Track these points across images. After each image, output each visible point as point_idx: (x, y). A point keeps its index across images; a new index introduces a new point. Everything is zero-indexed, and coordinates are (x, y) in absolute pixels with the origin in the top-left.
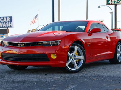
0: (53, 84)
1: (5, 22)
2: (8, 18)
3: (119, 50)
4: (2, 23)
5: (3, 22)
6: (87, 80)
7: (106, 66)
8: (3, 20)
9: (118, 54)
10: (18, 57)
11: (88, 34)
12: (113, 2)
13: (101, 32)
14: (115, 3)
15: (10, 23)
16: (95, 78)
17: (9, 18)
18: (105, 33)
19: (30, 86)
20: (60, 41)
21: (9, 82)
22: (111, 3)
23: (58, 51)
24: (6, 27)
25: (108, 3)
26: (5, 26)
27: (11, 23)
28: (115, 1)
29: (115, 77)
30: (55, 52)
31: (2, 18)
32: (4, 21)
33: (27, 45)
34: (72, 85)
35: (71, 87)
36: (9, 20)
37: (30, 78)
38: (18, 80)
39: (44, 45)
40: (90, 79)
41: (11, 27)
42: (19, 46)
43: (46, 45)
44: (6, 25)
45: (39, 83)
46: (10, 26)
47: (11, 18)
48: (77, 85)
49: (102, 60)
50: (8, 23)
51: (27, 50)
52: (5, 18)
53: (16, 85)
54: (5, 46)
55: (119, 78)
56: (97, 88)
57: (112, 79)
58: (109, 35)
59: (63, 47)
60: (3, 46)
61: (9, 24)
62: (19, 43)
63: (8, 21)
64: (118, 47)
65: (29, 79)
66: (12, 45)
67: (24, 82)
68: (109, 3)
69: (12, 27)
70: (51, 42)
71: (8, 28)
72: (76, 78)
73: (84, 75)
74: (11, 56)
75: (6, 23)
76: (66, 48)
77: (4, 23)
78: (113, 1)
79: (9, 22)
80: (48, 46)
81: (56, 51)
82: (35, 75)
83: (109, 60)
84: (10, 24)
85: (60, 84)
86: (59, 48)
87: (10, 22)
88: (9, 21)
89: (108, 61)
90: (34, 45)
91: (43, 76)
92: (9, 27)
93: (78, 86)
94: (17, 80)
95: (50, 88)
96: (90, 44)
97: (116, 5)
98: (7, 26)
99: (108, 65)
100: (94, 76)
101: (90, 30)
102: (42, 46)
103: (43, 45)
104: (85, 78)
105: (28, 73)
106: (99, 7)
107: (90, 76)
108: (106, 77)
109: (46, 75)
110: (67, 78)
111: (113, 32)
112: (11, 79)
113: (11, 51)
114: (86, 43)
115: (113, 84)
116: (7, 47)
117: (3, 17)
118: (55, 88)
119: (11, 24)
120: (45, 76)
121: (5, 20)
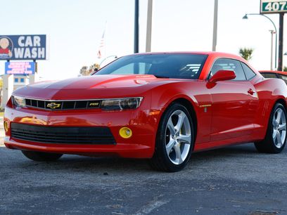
0: (118, 196)
1: (29, 46)
2: (35, 38)
3: (278, 120)
4: (23, 49)
5: (25, 48)
6: (195, 190)
7: (245, 157)
8: (24, 41)
9: (274, 131)
10: (46, 133)
11: (205, 83)
12: (276, 8)
13: (236, 79)
14: (280, 9)
15: (39, 49)
16: (214, 184)
17: (39, 39)
18: (246, 80)
19: (64, 200)
20: (141, 98)
21: (21, 189)
22: (270, 9)
23: (135, 121)
24: (31, 59)
25: (264, 9)
26: (30, 57)
27: (43, 49)
28: (280, 6)
29: (261, 184)
30: (130, 122)
31: (23, 38)
32: (26, 45)
33: (67, 107)
34: (159, 199)
35: (156, 204)
36: (37, 41)
37: (68, 182)
38: (42, 185)
39: (106, 107)
40: (202, 187)
41: (41, 59)
42: (49, 108)
43: (110, 106)
44: (31, 54)
45: (87, 194)
46: (39, 57)
47: (43, 38)
48: (170, 199)
49: (237, 143)
50: (35, 49)
51: (68, 118)
52: (29, 38)
53: (36, 196)
54: (17, 108)
55: (268, 185)
56: (213, 208)
57: (253, 188)
58: (256, 86)
59: (148, 113)
60: (15, 108)
61: (37, 51)
62: (50, 102)
63: (35, 45)
64: (277, 113)
65: (67, 184)
66: (34, 105)
67: (53, 189)
68: (266, 8)
69: (45, 59)
70: (120, 101)
71: (37, 61)
72: (172, 183)
73: (191, 177)
74: (30, 131)
75: (31, 48)
76: (155, 116)
77: (28, 50)
78: (276, 6)
79: (37, 47)
80: (115, 110)
81: (132, 121)
82: (83, 175)
83: (255, 144)
84: (40, 53)
85: (132, 196)
86: (137, 114)
87: (41, 47)
88: (39, 45)
89: (252, 145)
90: (82, 107)
91: (99, 177)
92: (37, 58)
93: (171, 202)
94: (40, 184)
95: (107, 206)
96: (210, 105)
97: (282, 15)
98: (34, 57)
99: (253, 155)
100: (214, 181)
101: (211, 74)
102: (100, 109)
103: (103, 106)
104: (193, 183)
105: (67, 168)
106: (245, 17)
107: (204, 179)
108: (239, 182)
109: (106, 174)
110: (153, 182)
111: (265, 79)
112: (25, 182)
113: (31, 117)
114: (200, 103)
115: (250, 200)
116: (23, 109)
117: (26, 36)
118: (119, 205)
119: (43, 53)
120: (104, 178)
121: (29, 42)
